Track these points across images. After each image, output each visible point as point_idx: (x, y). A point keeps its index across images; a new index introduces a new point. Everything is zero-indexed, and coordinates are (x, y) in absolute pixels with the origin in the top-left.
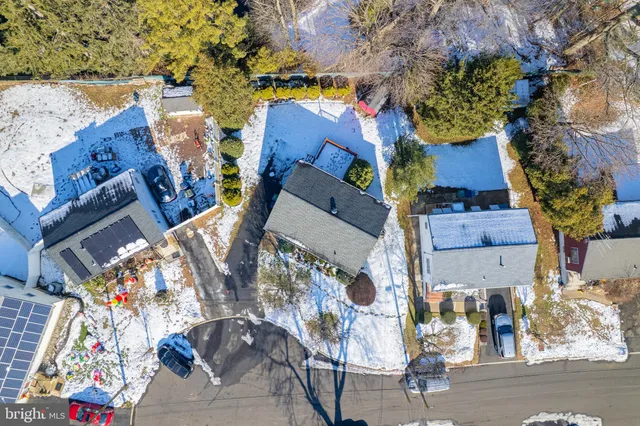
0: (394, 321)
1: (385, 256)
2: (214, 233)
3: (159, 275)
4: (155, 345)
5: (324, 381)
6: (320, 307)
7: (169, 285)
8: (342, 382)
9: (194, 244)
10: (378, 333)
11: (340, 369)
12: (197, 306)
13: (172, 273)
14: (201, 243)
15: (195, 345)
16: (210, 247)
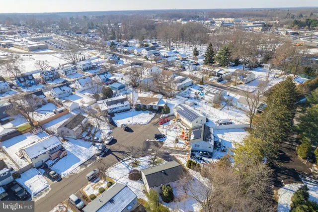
0: (118, 178)
1: (137, 188)
2: (183, 157)
3: (182, 143)
4: (167, 136)
5: (123, 156)
6: (141, 166)
7: (178, 144)
8: (118, 160)
9: (184, 153)
10: (119, 173)
11: (121, 161)
12: (168, 146)
13: (181, 146)
14: (183, 154)
15: (159, 142)
16: (180, 155)
